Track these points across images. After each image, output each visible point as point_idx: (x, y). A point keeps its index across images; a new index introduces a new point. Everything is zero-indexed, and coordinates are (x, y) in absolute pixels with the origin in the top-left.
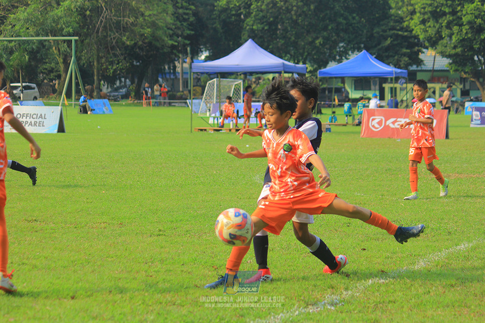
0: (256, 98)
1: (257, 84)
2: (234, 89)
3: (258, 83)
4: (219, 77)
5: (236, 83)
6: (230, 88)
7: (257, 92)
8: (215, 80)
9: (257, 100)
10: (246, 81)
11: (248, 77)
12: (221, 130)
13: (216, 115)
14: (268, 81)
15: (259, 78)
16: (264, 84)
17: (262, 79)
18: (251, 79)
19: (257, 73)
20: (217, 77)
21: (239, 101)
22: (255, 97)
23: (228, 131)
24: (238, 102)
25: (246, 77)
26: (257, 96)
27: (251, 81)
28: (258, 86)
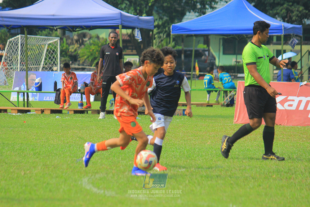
0: (79, 65)
1: (80, 45)
2: (47, 50)
3: (82, 44)
4: (26, 32)
5: (51, 42)
6: (40, 49)
7: (81, 55)
8: (19, 36)
9: (80, 67)
10: (65, 40)
11: (67, 33)
12: (29, 111)
13: (20, 89)
14: (96, 40)
15: (84, 35)
16: (91, 44)
17: (88, 36)
18: (71, 37)
19: (82, 28)
20: (22, 33)
21: (55, 68)
22: (77, 63)
23: (40, 112)
24: (52, 70)
25: (64, 34)
26: (81, 62)
27: (72, 40)
28: (83, 46)
